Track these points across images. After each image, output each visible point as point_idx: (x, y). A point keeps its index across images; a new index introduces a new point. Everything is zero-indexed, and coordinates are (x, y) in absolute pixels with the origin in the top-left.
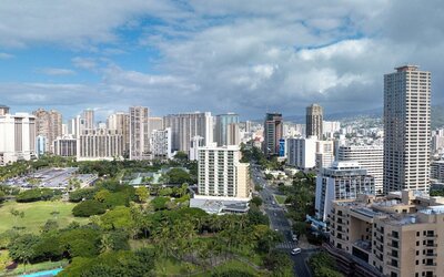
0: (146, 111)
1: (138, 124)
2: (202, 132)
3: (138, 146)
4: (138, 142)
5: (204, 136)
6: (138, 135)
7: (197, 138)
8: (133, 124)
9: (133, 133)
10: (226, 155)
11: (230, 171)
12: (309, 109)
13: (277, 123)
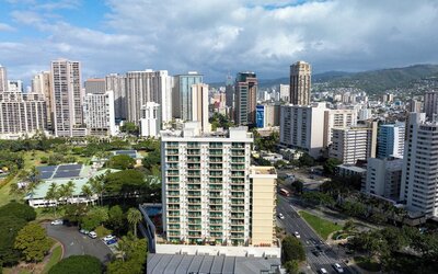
0: (76, 66)
1: (64, 85)
2: (157, 97)
3: (66, 117)
4: (66, 111)
5: (160, 102)
6: (65, 102)
7: (151, 105)
8: (57, 85)
9: (58, 98)
10: (226, 152)
11: (237, 187)
12: (295, 68)
13: (251, 85)
